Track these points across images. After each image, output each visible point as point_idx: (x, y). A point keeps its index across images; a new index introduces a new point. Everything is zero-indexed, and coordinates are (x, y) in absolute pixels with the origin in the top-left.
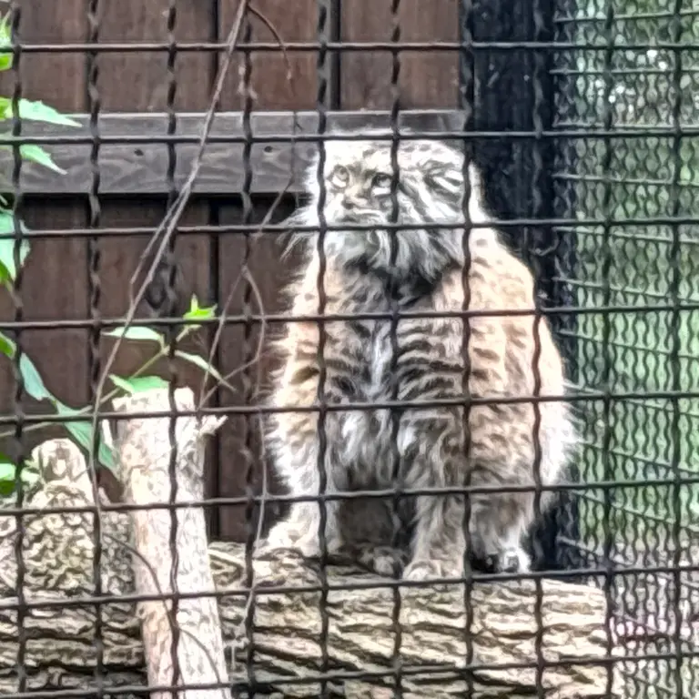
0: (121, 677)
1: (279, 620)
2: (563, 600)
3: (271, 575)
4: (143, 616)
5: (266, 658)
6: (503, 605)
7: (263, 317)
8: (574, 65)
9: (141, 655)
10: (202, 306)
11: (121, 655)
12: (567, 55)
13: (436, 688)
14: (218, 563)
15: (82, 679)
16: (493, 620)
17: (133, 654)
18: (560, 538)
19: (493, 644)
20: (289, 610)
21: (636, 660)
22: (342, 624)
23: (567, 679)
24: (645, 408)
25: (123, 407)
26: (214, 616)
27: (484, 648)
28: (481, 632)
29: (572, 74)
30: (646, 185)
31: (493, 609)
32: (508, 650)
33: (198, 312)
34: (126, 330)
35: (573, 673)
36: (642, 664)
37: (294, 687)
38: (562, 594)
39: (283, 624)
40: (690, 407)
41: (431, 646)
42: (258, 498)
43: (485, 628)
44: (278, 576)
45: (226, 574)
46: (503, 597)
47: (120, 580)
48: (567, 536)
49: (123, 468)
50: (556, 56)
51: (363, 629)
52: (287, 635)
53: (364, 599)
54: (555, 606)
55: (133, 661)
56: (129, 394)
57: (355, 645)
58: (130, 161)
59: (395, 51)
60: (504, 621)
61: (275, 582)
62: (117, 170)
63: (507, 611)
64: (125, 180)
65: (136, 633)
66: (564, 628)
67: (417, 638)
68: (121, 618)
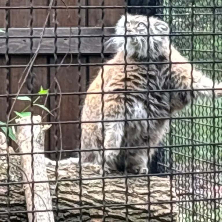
0: (18, 208)
1: (68, 189)
2: (159, 183)
3: (66, 175)
4: (25, 188)
5: (65, 201)
6: (140, 184)
7: (61, 93)
8: (162, 13)
9: (25, 201)
10: (44, 89)
11: (18, 201)
12: (160, 9)
13: (118, 211)
14: (49, 171)
15: (6, 208)
16: (137, 189)
17: (22, 200)
18: (159, 163)
19: (136, 197)
20: (72, 186)
21: (182, 202)
22: (88, 190)
23: (160, 208)
24: (185, 122)
25: (19, 122)
26: (48, 188)
27: (134, 198)
28: (133, 193)
29: (162, 15)
30: (185, 51)
31: (136, 186)
32: (141, 199)
33: (43, 92)
34: (17, 97)
35: (162, 206)
36: (184, 203)
37: (73, 211)
38: (159, 181)
39: (70, 190)
40: (199, 121)
41: (117, 197)
42: (59, 151)
43: (134, 192)
44: (68, 175)
45: (52, 175)
46: (140, 182)
47: (18, 177)
48: (161, 162)
49: (19, 141)
50: (157, 10)
51: (95, 192)
52: (71, 194)
53: (95, 182)
54: (156, 185)
55: (22, 203)
56: (21, 118)
57: (93, 197)
58: (22, 43)
59: (102, 9)
60: (140, 189)
61: (67, 177)
62: (17, 46)
63: (141, 186)
64: (20, 49)
65: (23, 194)
66: (159, 191)
67: (112, 195)
68: (18, 189)
